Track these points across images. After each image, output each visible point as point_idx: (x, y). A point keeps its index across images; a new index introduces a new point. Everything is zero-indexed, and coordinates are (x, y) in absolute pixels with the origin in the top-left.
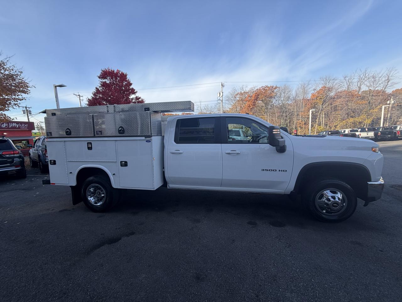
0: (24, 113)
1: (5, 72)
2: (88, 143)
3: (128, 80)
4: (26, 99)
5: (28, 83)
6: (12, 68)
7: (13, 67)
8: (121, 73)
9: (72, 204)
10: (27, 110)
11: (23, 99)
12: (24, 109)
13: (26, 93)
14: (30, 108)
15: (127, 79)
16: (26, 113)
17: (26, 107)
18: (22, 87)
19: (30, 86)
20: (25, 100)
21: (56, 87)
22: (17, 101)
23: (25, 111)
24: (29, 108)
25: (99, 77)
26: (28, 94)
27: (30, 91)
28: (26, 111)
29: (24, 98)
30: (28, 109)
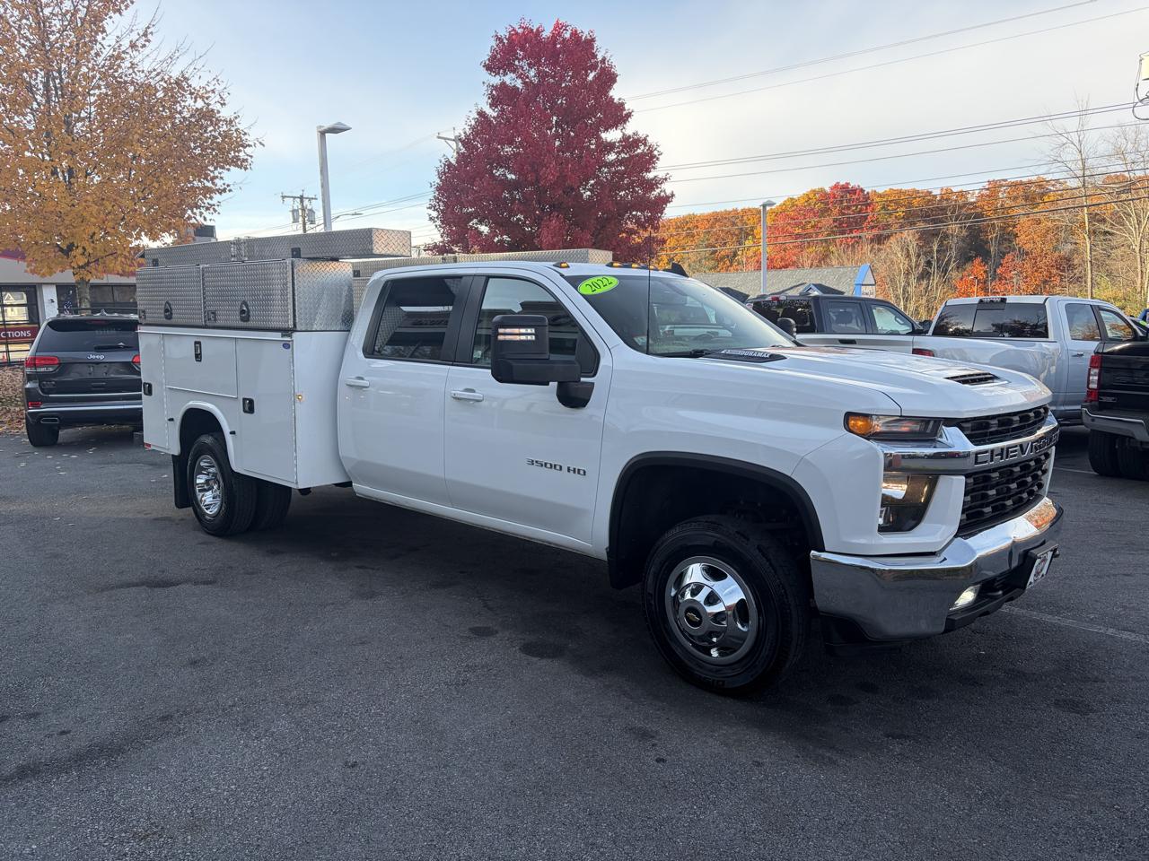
0: (295, 221)
1: (195, 102)
2: (196, 343)
3: (603, 60)
4: (231, 188)
5: (245, 134)
6: (211, 87)
7: (215, 82)
8: (567, 35)
9: (174, 504)
10: (303, 210)
11: (224, 190)
12: (297, 205)
13: (240, 167)
14: (313, 201)
15: (600, 57)
16: (301, 219)
17: (302, 198)
18: (229, 150)
19: (250, 143)
20: (230, 191)
21: (323, 133)
22: (211, 198)
23: (297, 211)
24: (310, 199)
25: (489, 68)
26: (246, 169)
27: (251, 157)
28: (300, 211)
29: (228, 186)
30: (306, 202)
